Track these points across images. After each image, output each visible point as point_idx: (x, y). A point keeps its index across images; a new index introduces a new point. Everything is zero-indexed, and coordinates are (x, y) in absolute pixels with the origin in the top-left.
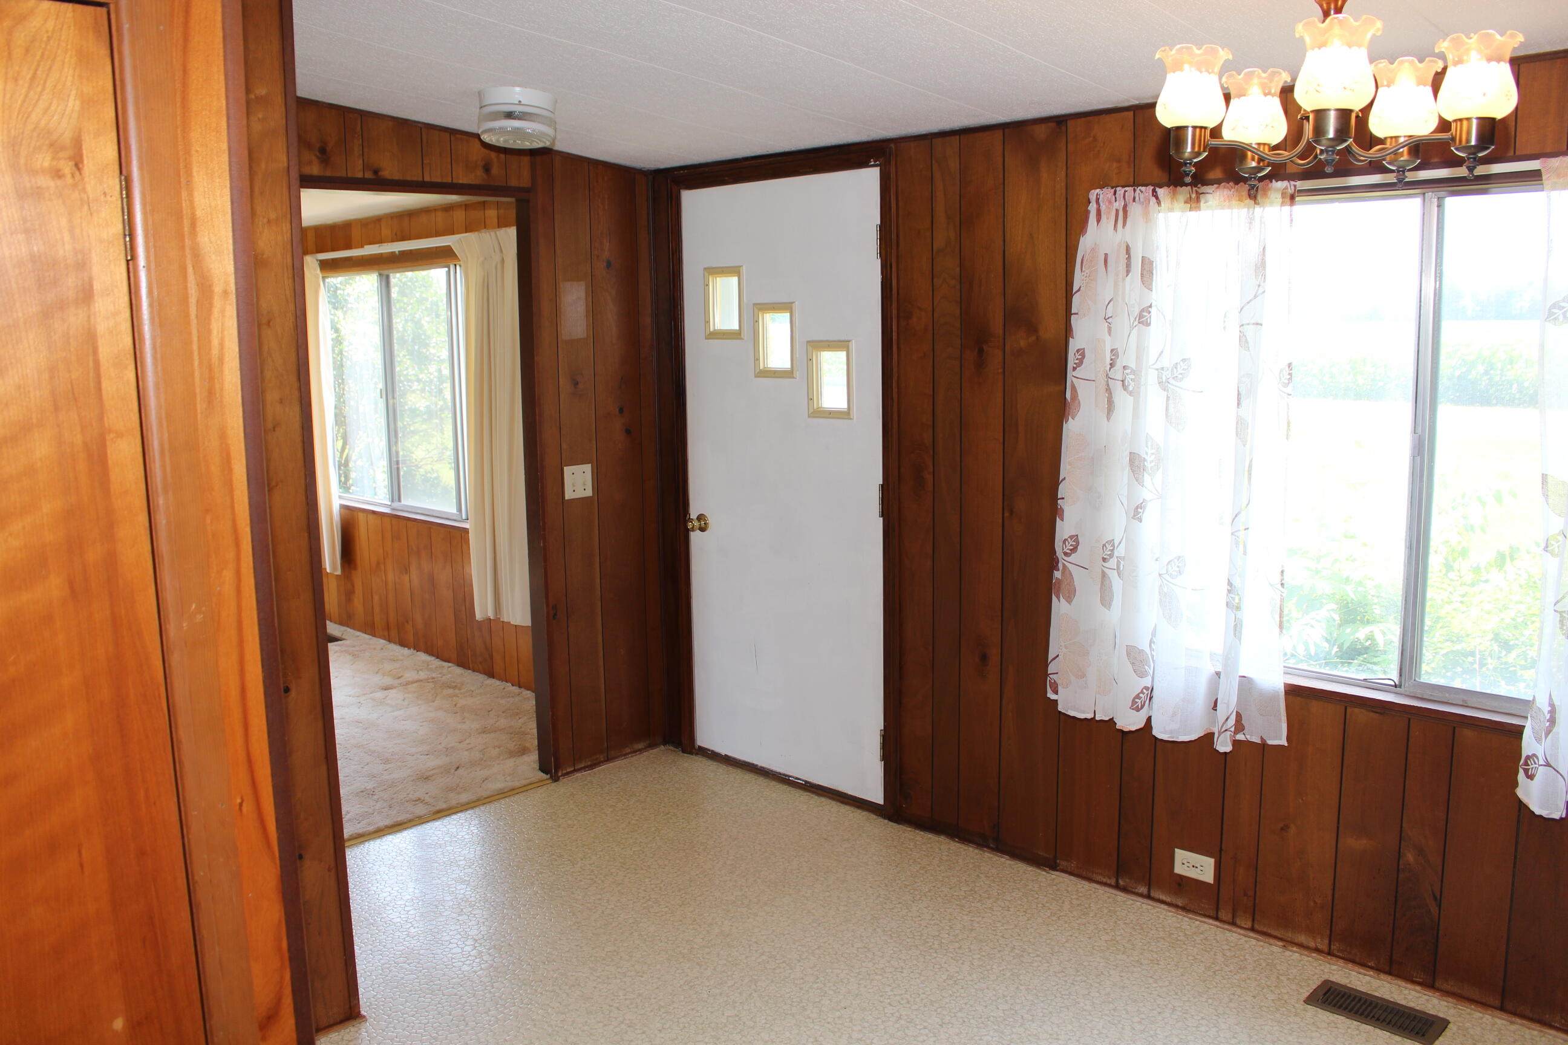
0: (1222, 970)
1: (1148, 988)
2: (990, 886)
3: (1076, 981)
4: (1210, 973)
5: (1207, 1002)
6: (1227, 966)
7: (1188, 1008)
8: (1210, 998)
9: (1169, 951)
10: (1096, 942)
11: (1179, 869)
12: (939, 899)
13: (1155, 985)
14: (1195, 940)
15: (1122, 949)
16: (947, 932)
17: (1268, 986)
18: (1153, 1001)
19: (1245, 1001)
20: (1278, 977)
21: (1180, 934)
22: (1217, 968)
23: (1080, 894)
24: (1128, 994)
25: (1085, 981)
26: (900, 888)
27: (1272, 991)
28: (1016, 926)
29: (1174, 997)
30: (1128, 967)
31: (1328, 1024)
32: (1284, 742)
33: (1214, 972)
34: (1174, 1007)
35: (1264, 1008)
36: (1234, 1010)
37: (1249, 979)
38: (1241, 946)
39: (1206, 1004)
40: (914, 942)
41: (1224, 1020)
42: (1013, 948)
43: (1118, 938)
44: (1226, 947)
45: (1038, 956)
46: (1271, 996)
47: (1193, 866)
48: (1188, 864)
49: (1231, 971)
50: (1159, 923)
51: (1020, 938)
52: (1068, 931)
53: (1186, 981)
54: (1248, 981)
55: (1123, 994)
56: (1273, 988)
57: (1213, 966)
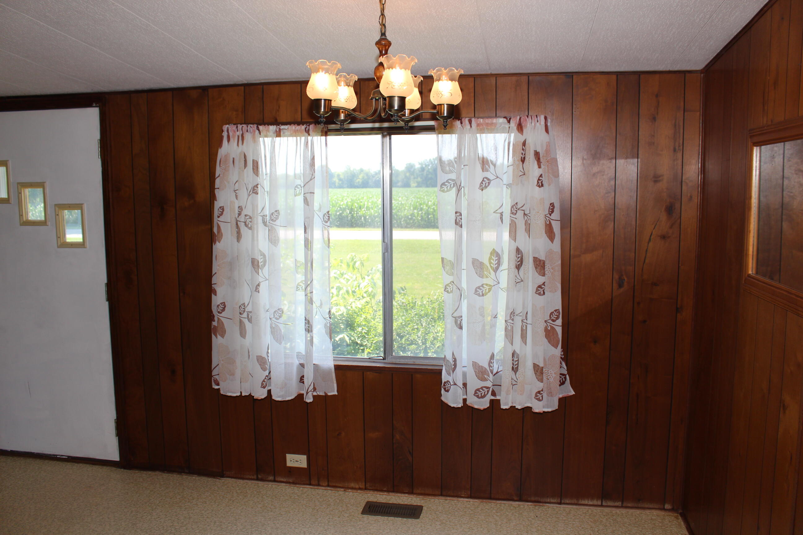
0: (320, 509)
1: (289, 525)
2: (192, 493)
3: (253, 531)
4: (315, 511)
5: (318, 525)
6: (322, 506)
7: (311, 530)
8: (319, 523)
9: (293, 505)
10: (256, 509)
11: (289, 464)
12: (166, 505)
13: (291, 523)
14: (303, 497)
15: (270, 510)
16: (177, 522)
17: (343, 511)
18: (293, 531)
19: (336, 520)
20: (346, 506)
21: (295, 496)
22: (318, 508)
23: (240, 487)
24: (280, 531)
25: (257, 530)
26: (142, 505)
27: (345, 512)
28: (212, 510)
29: (303, 527)
30: (275, 518)
31: (375, 521)
32: (336, 393)
33: (317, 510)
34: (304, 531)
35: (345, 521)
36: (332, 526)
37: (334, 509)
38: (325, 495)
39: (318, 526)
40: (160, 532)
41: (329, 532)
42: (215, 522)
43: (266, 505)
44: (318, 497)
45: (229, 523)
46: (346, 515)
47: (296, 461)
48: (294, 461)
49: (324, 508)
50: (283, 493)
51: (217, 516)
52: (240, 507)
53: (305, 518)
54: (333, 511)
55: (278, 532)
56: (346, 511)
57: (316, 507)
